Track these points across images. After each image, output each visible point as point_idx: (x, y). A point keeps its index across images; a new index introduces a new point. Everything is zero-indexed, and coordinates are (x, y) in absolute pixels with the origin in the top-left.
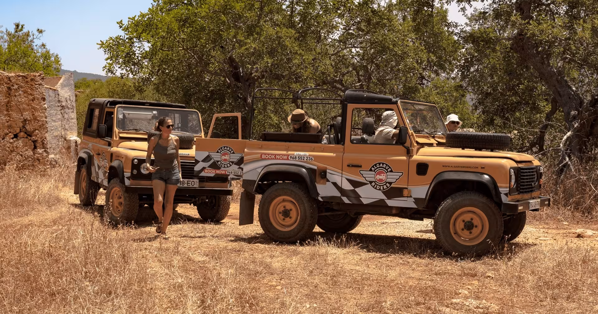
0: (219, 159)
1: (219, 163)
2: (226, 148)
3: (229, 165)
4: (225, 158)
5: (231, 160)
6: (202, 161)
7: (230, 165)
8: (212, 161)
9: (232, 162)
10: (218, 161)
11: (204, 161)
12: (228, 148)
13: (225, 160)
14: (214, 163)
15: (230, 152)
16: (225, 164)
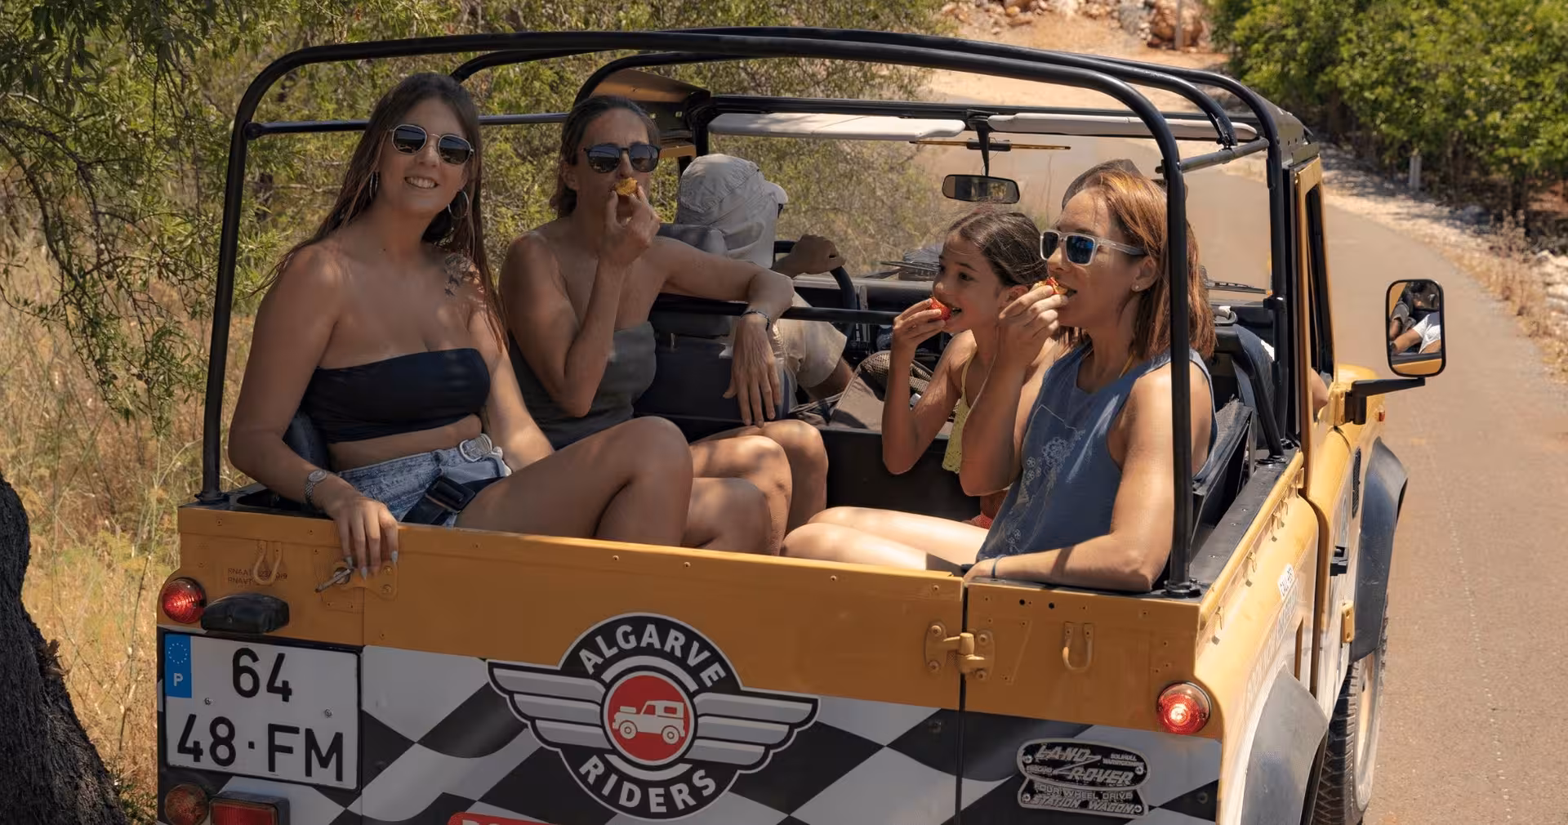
0: (591, 736)
1: (593, 768)
2: (651, 635)
3: (681, 795)
4: (649, 724)
5: (704, 750)
6: (428, 742)
7: (695, 792)
8: (524, 746)
9: (721, 772)
10: (579, 754)
11: (441, 738)
12: (675, 641)
13: (648, 745)
14: (541, 762)
15: (695, 672)
16: (645, 785)
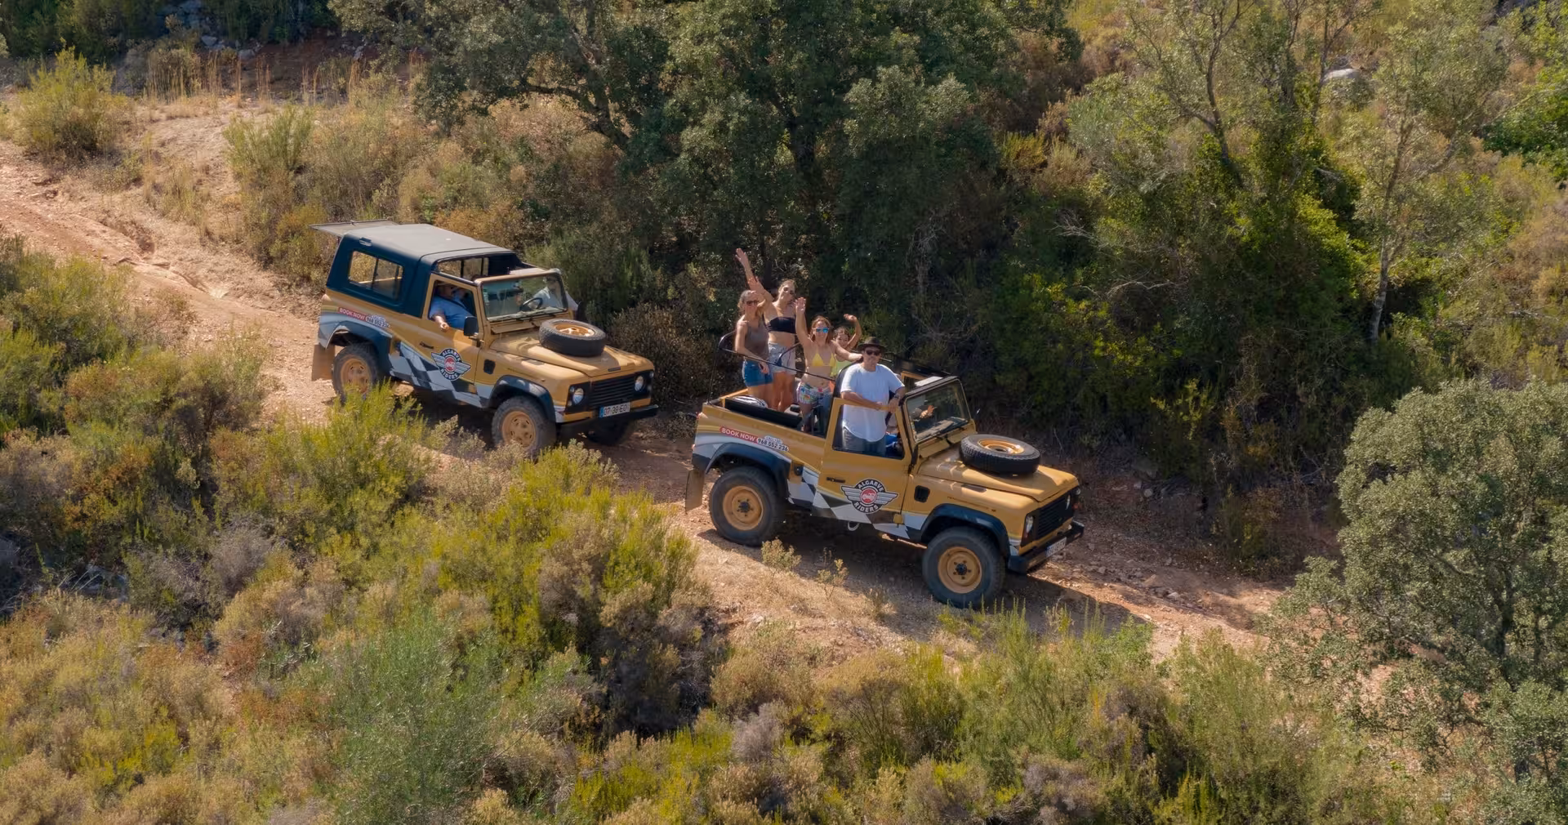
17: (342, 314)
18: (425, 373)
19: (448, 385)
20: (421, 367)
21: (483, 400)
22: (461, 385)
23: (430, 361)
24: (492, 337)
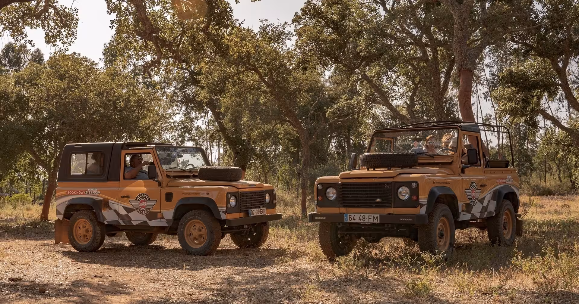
17: (69, 195)
18: (127, 216)
19: (144, 218)
20: (123, 212)
21: (168, 221)
22: (152, 216)
23: (130, 206)
24: (169, 180)
